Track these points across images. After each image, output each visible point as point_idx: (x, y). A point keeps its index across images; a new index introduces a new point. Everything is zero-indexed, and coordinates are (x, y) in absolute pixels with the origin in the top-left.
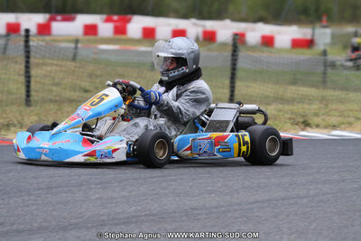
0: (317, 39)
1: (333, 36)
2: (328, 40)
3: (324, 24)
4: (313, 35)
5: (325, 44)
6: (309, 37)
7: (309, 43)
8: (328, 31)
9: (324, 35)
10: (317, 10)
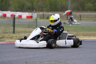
0: (33, 16)
1: (37, 15)
2: (36, 16)
3: (34, 12)
4: (32, 15)
5: (35, 17)
6: (31, 15)
7: (31, 17)
8: (36, 14)
9: (35, 15)
10: (32, 8)
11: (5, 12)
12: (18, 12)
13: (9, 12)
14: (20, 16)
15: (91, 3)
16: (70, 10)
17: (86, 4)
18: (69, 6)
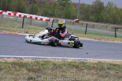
2: (52, 20)
6: (49, 19)
8: (52, 18)
11: (31, 15)
12: (40, 16)
13: (34, 15)
14: (41, 19)
15: (93, 16)
16: (78, 19)
17: (90, 17)
18: (77, 17)
